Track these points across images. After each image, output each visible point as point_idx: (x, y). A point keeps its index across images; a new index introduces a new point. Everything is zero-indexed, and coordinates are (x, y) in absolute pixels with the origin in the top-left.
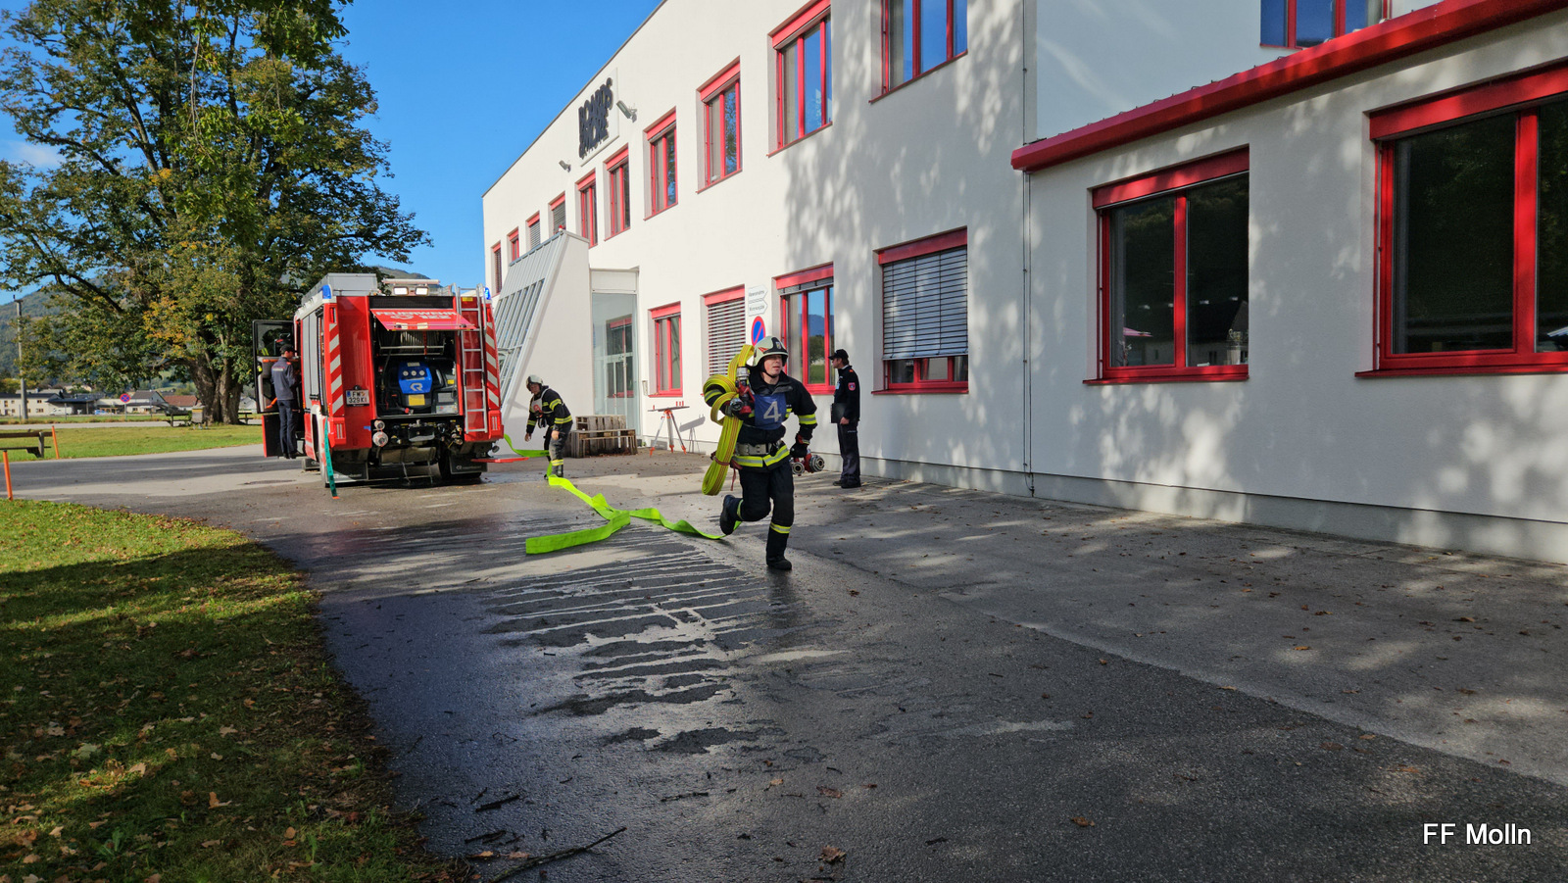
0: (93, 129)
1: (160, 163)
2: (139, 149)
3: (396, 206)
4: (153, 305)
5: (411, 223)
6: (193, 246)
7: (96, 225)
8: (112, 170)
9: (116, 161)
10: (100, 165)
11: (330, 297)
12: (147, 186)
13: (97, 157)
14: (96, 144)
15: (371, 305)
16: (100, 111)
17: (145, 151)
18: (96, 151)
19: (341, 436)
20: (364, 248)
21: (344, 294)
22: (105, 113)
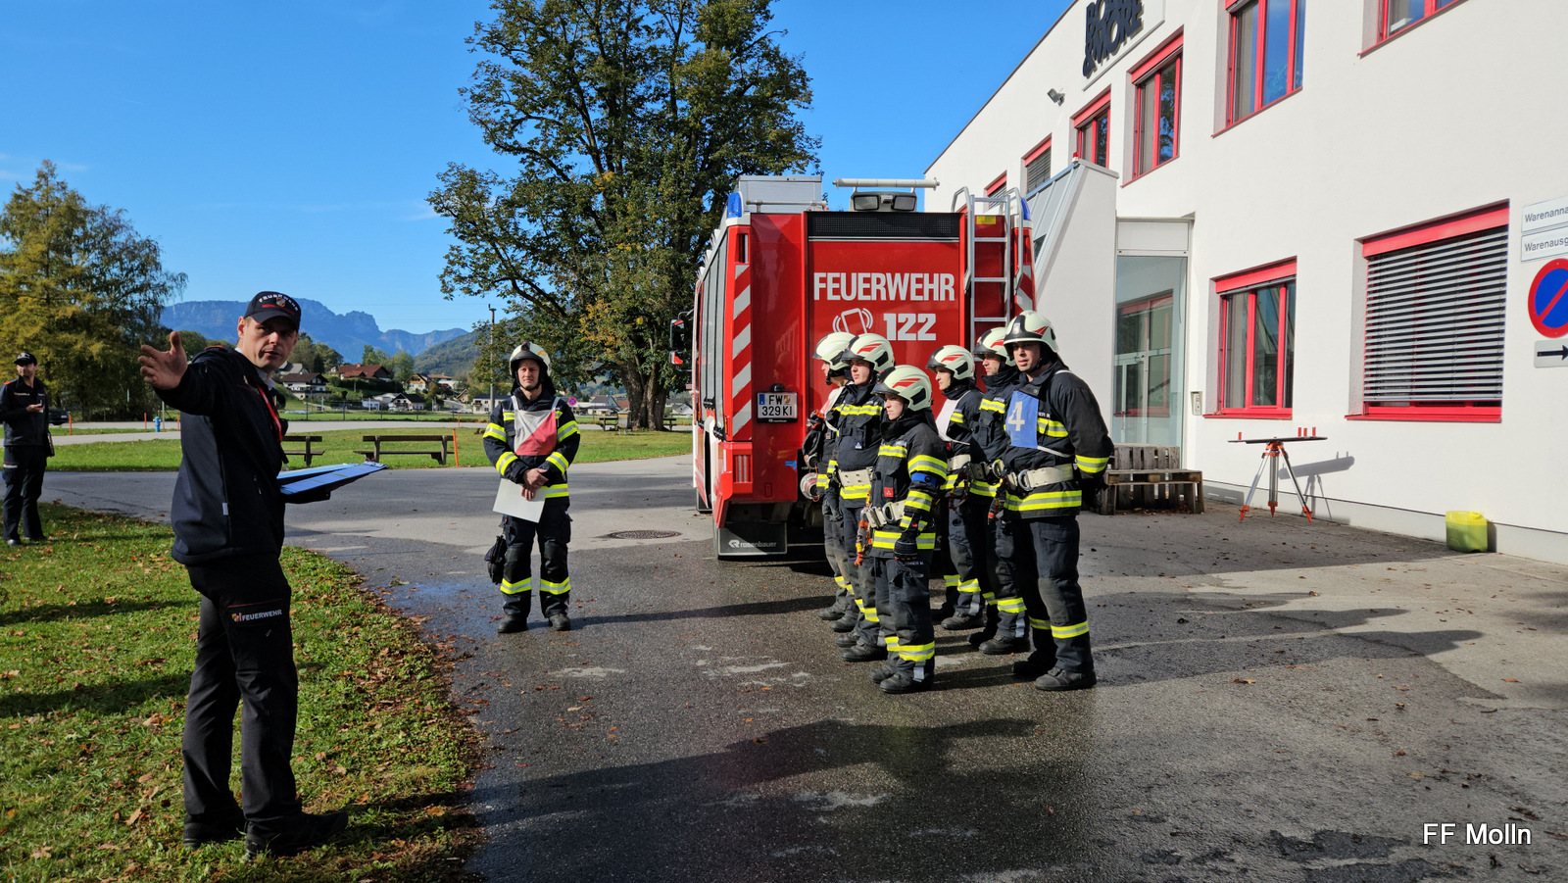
0: (550, 137)
1: (606, 168)
2: (589, 156)
4: (590, 308)
6: (629, 248)
7: (549, 232)
8: (565, 178)
9: (569, 167)
10: (555, 172)
11: (739, 215)
12: (592, 191)
13: (553, 165)
14: (552, 152)
15: (810, 231)
16: (557, 119)
17: (593, 157)
18: (551, 158)
19: (744, 480)
21: (764, 209)
22: (561, 122)
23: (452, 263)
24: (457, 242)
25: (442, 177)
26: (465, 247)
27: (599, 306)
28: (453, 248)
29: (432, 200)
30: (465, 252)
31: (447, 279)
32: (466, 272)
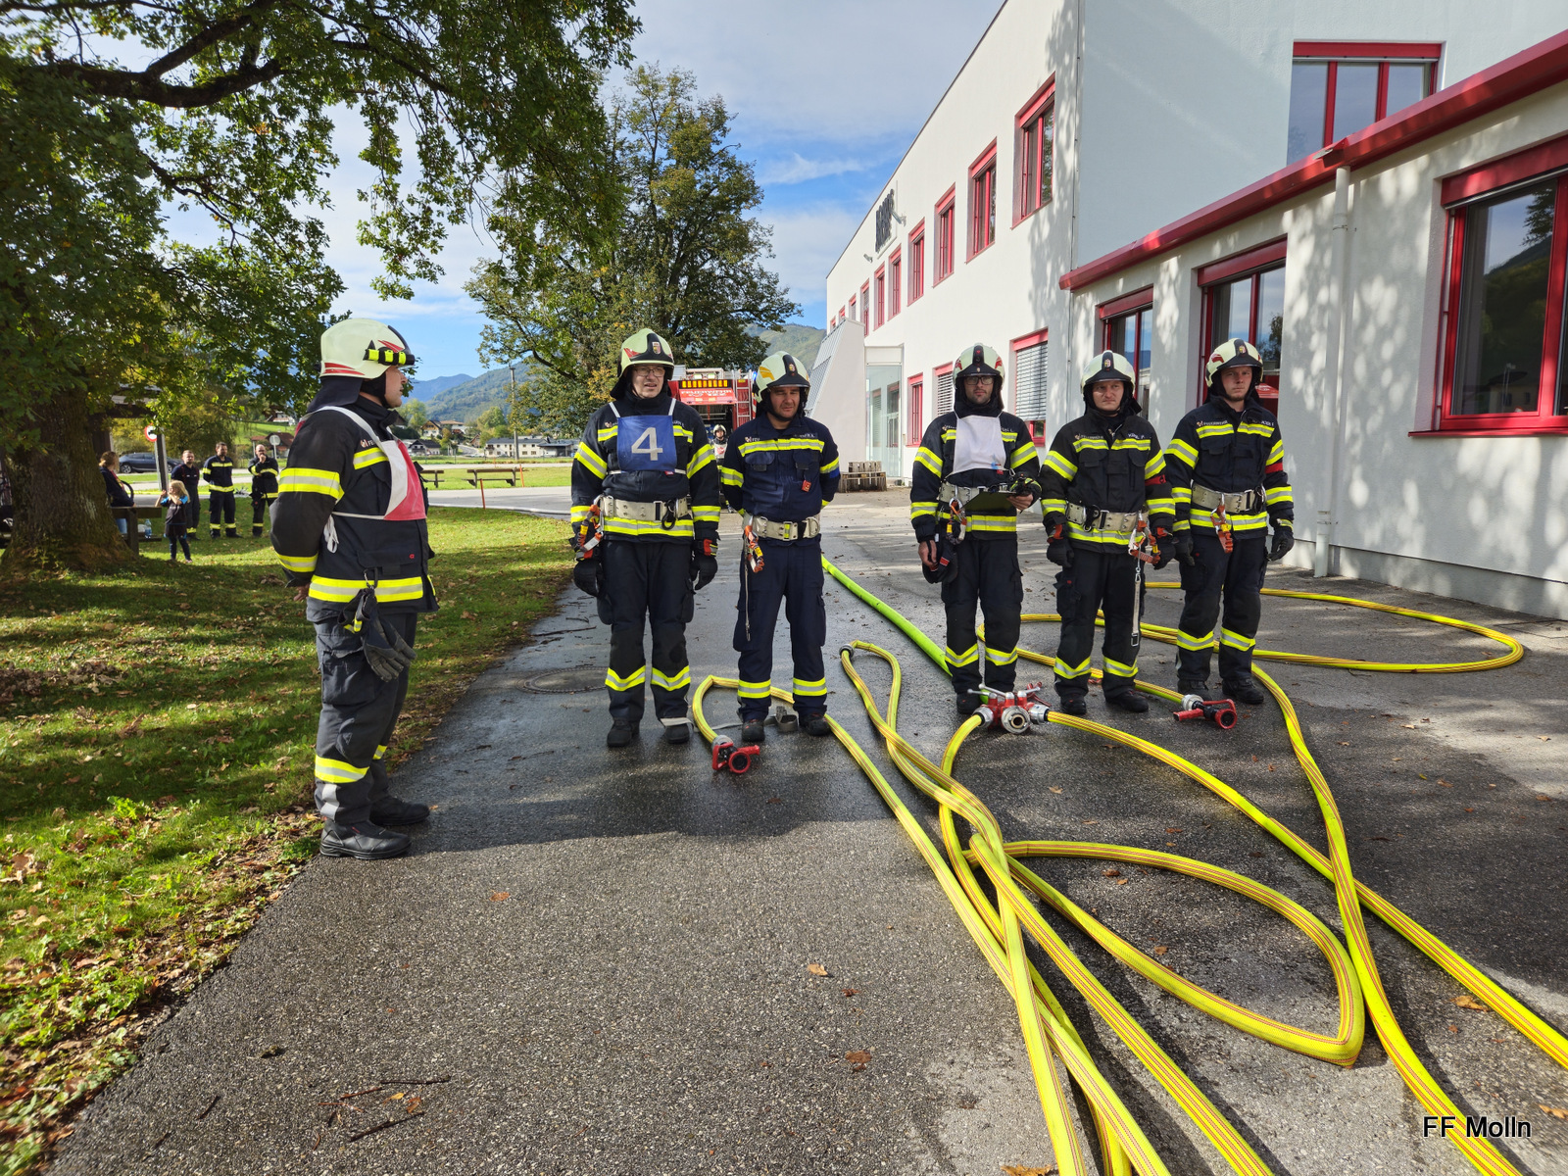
3: (776, 282)
4: (594, 373)
5: (785, 297)
6: (622, 326)
8: (570, 267)
20: (749, 320)
23: (486, 338)
24: (490, 322)
25: (474, 270)
26: (495, 325)
27: (602, 371)
28: (486, 327)
29: (467, 289)
30: (497, 331)
31: (484, 352)
32: (498, 346)
